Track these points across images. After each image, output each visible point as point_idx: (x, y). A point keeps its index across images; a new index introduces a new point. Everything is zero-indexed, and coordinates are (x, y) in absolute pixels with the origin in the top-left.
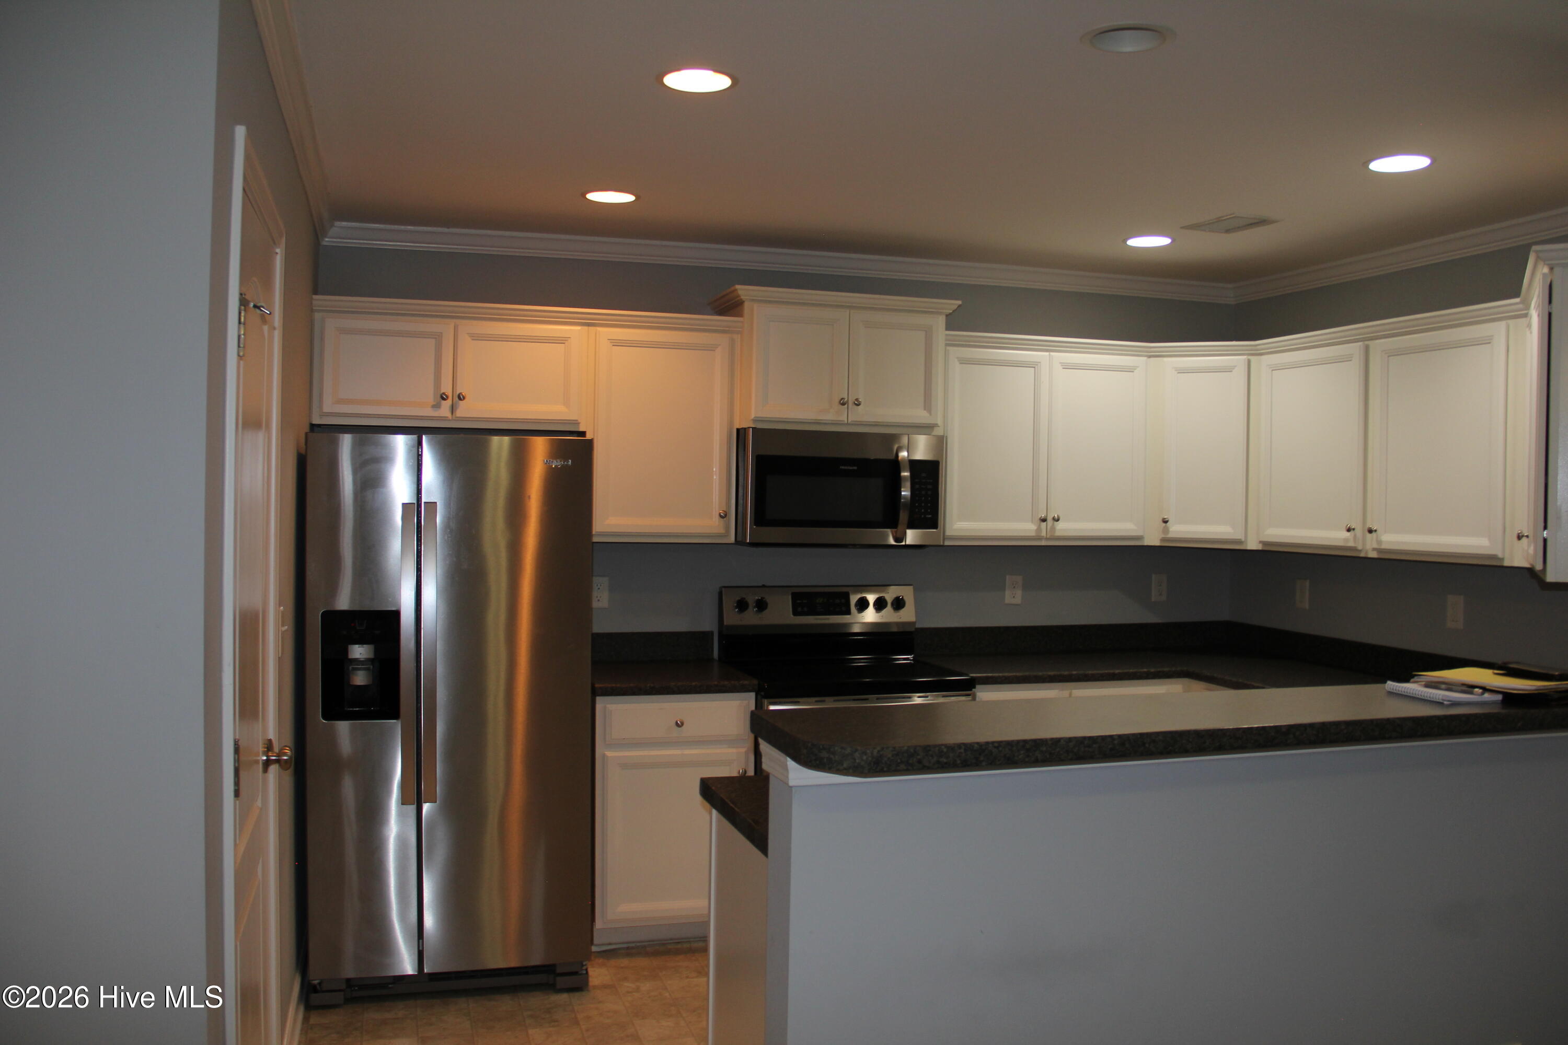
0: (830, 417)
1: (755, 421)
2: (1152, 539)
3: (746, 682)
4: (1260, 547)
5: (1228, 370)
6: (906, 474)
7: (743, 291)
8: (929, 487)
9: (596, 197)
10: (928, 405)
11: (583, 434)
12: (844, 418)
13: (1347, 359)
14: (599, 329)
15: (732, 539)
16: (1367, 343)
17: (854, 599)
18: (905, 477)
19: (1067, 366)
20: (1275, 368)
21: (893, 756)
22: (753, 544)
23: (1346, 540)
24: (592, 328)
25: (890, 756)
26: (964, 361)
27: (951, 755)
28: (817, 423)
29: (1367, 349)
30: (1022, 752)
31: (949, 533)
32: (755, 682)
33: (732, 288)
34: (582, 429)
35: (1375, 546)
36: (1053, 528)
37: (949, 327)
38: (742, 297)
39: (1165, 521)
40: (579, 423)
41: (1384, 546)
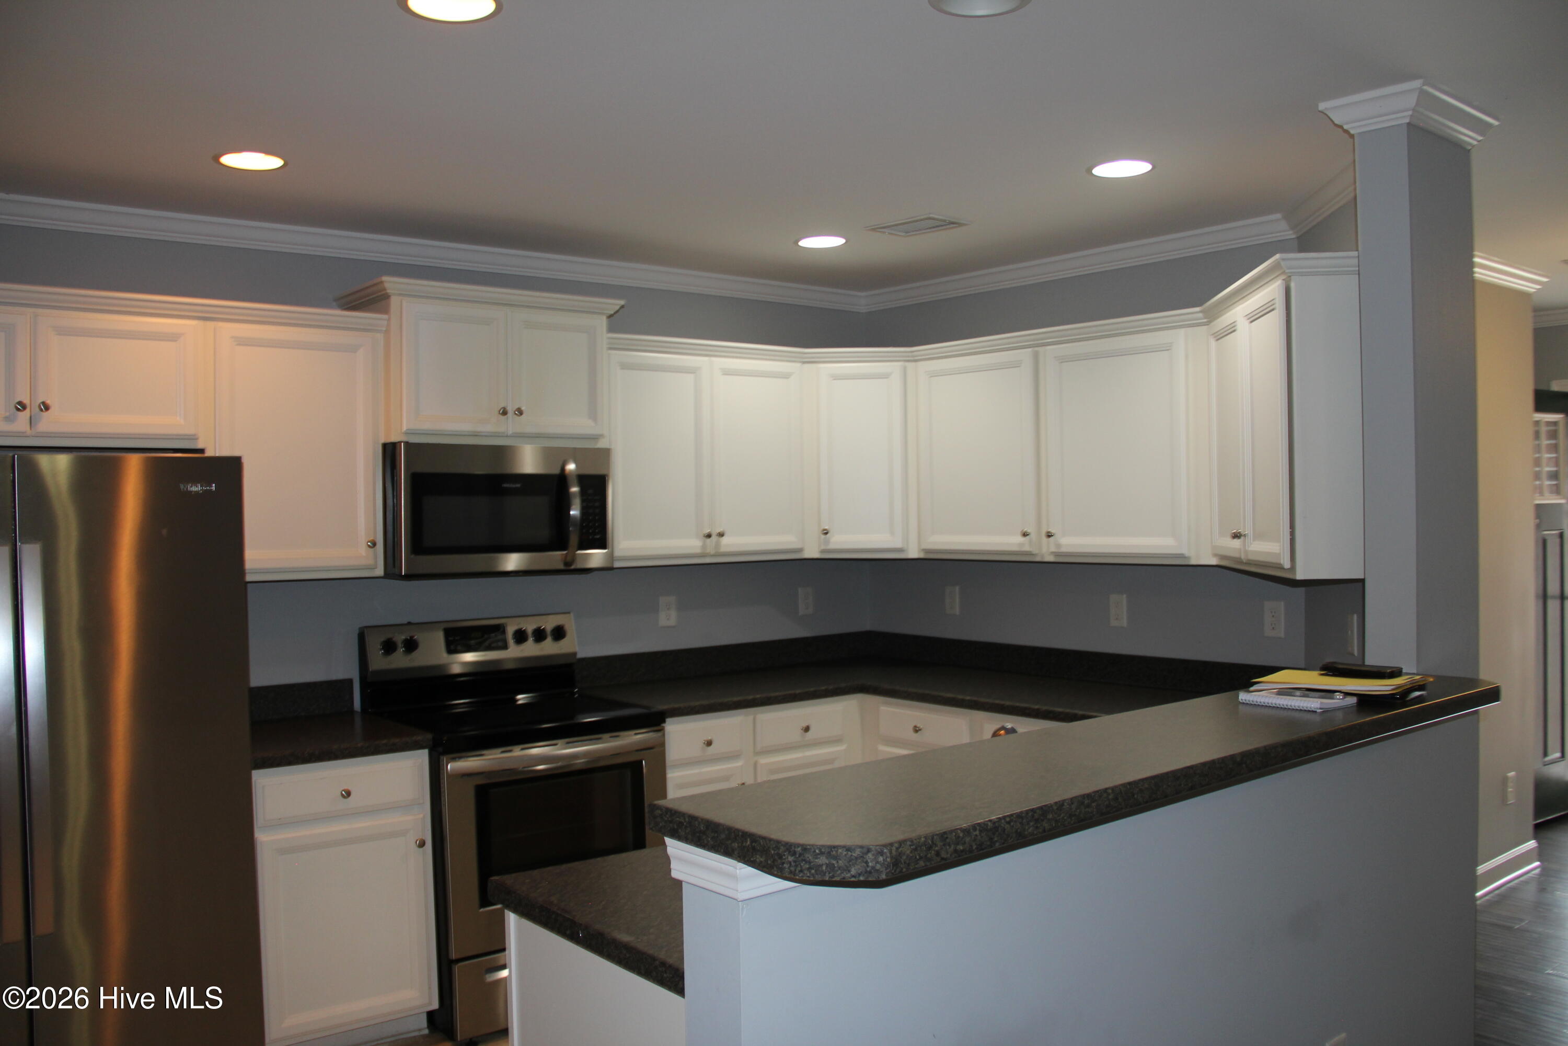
0: (489, 428)
1: (406, 433)
2: (812, 552)
3: (420, 738)
4: (922, 556)
5: (885, 376)
6: (575, 489)
7: (391, 283)
8: (597, 504)
9: (231, 160)
10: (593, 414)
11: (202, 451)
12: (502, 429)
13: (1016, 365)
14: (221, 324)
15: (380, 571)
16: (1036, 349)
17: (510, 630)
18: (574, 493)
19: (727, 372)
20: (933, 375)
21: (911, 852)
22: (409, 577)
23: (1021, 545)
24: (211, 324)
25: (908, 852)
26: (625, 366)
27: (967, 839)
28: (475, 435)
29: (1036, 356)
30: (1032, 824)
31: (617, 553)
32: (429, 736)
33: (375, 281)
34: (200, 446)
35: (1053, 549)
36: (718, 545)
37: (611, 329)
38: (388, 291)
39: (826, 533)
40: (197, 439)
41: (1064, 550)
